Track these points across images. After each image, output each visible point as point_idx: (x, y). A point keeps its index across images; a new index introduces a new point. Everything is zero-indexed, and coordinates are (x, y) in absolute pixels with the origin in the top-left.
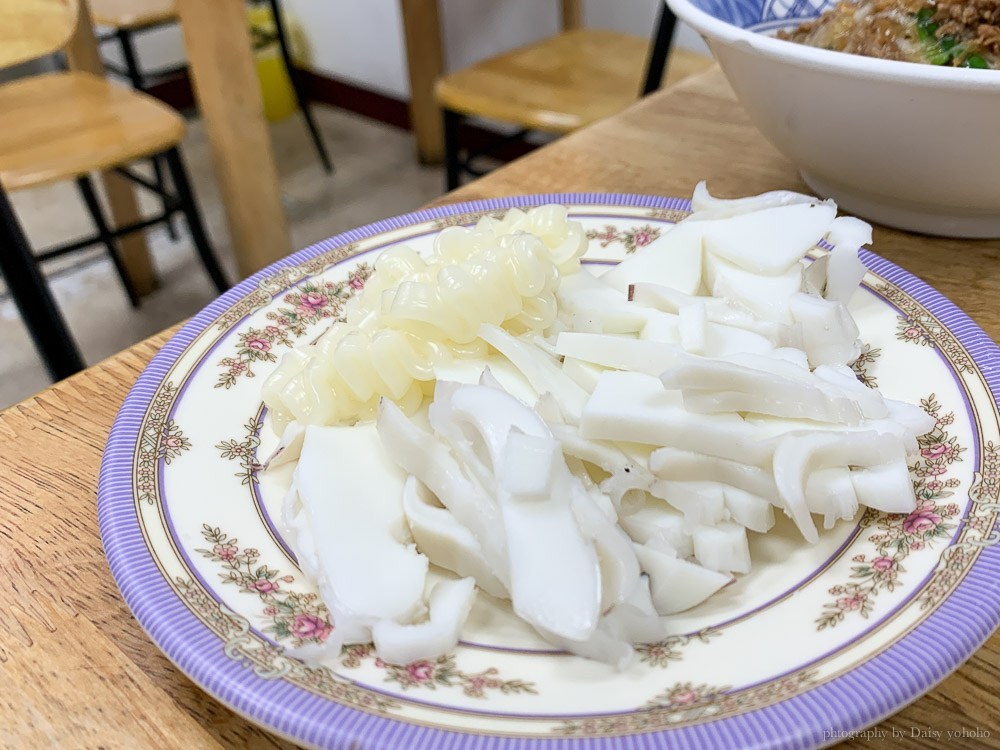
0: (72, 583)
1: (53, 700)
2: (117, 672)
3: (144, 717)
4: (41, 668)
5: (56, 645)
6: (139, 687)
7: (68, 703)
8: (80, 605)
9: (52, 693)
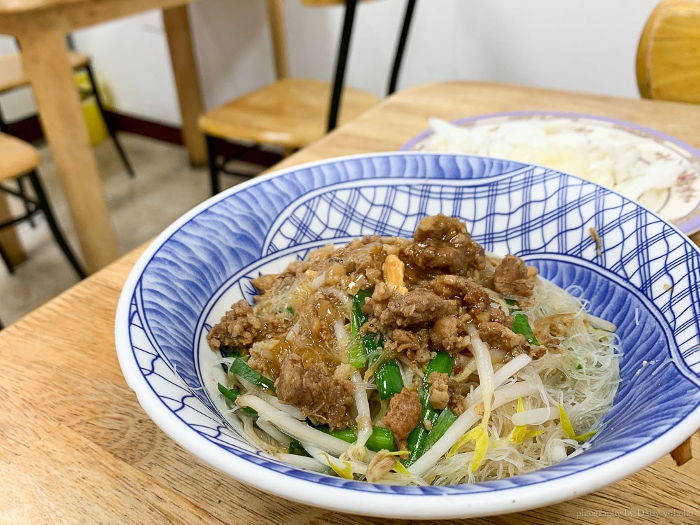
0: (54, 411)
1: (56, 461)
2: (84, 446)
3: (101, 464)
4: (47, 448)
5: (52, 438)
6: (96, 451)
7: (64, 461)
8: (60, 420)
9: (55, 458)
